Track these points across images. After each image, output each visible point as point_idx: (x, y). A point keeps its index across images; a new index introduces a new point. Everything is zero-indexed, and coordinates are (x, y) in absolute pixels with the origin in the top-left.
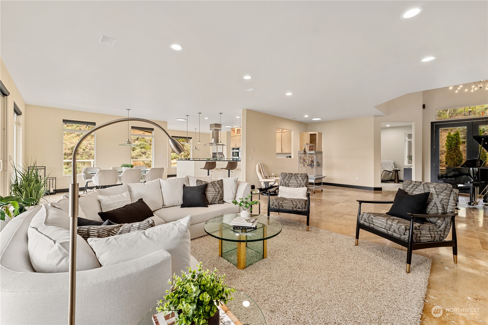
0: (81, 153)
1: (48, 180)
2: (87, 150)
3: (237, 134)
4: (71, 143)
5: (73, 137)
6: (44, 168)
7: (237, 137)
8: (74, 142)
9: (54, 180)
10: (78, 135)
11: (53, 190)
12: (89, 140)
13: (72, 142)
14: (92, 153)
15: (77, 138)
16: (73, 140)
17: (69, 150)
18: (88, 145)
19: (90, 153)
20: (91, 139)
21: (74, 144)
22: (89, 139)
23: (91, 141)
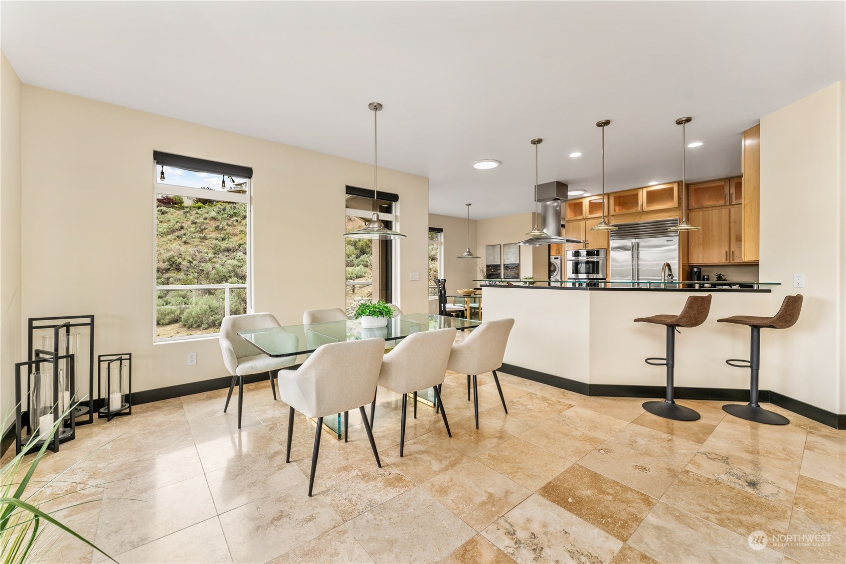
0: (185, 269)
1: (104, 365)
2: (195, 262)
3: (589, 214)
4: (168, 251)
5: (171, 241)
6: (88, 320)
7: (589, 222)
8: (173, 248)
9: (126, 363)
10: (178, 237)
11: (122, 396)
12: (197, 246)
13: (169, 248)
14: (204, 269)
15: (177, 243)
16: (171, 246)
17: (164, 262)
18: (197, 254)
19: (200, 268)
20: (200, 244)
21: (172, 252)
22: (197, 243)
23: (200, 247)
